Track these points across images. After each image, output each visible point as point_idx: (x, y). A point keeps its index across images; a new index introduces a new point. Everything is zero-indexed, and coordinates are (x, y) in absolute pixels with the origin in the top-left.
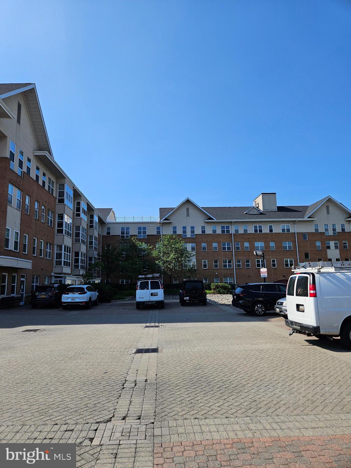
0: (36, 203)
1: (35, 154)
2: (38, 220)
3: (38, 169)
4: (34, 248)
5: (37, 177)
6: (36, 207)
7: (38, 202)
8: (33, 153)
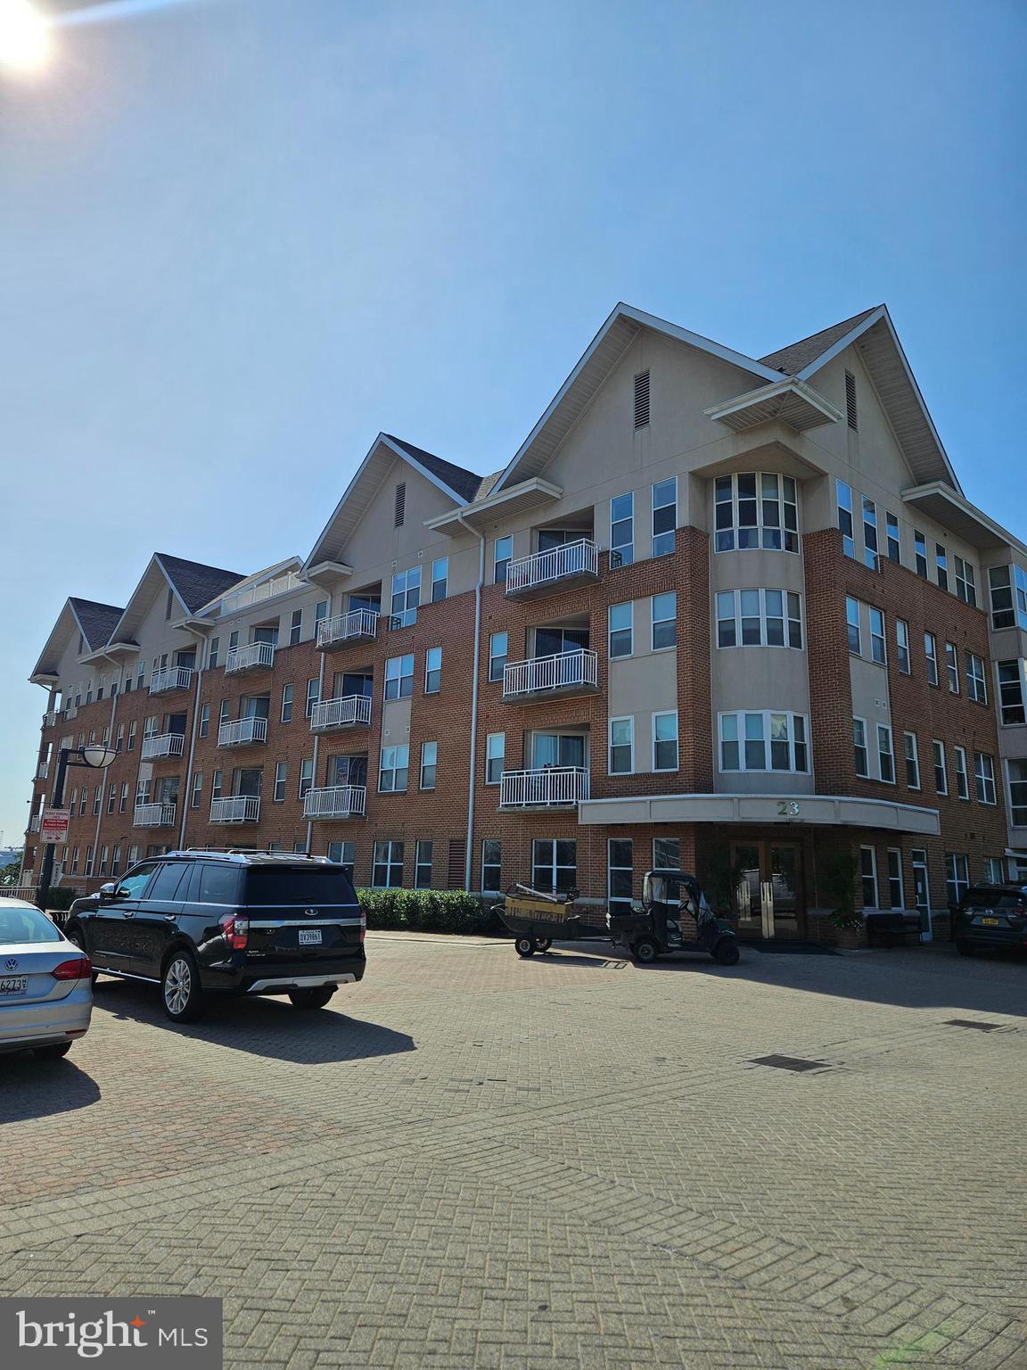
0: (928, 639)
1: (905, 499)
2: (939, 688)
3: (919, 538)
4: (939, 771)
5: (921, 562)
6: (928, 650)
7: (933, 635)
8: (902, 496)
